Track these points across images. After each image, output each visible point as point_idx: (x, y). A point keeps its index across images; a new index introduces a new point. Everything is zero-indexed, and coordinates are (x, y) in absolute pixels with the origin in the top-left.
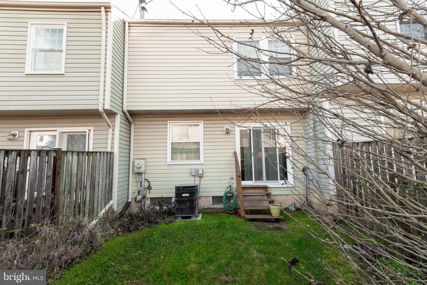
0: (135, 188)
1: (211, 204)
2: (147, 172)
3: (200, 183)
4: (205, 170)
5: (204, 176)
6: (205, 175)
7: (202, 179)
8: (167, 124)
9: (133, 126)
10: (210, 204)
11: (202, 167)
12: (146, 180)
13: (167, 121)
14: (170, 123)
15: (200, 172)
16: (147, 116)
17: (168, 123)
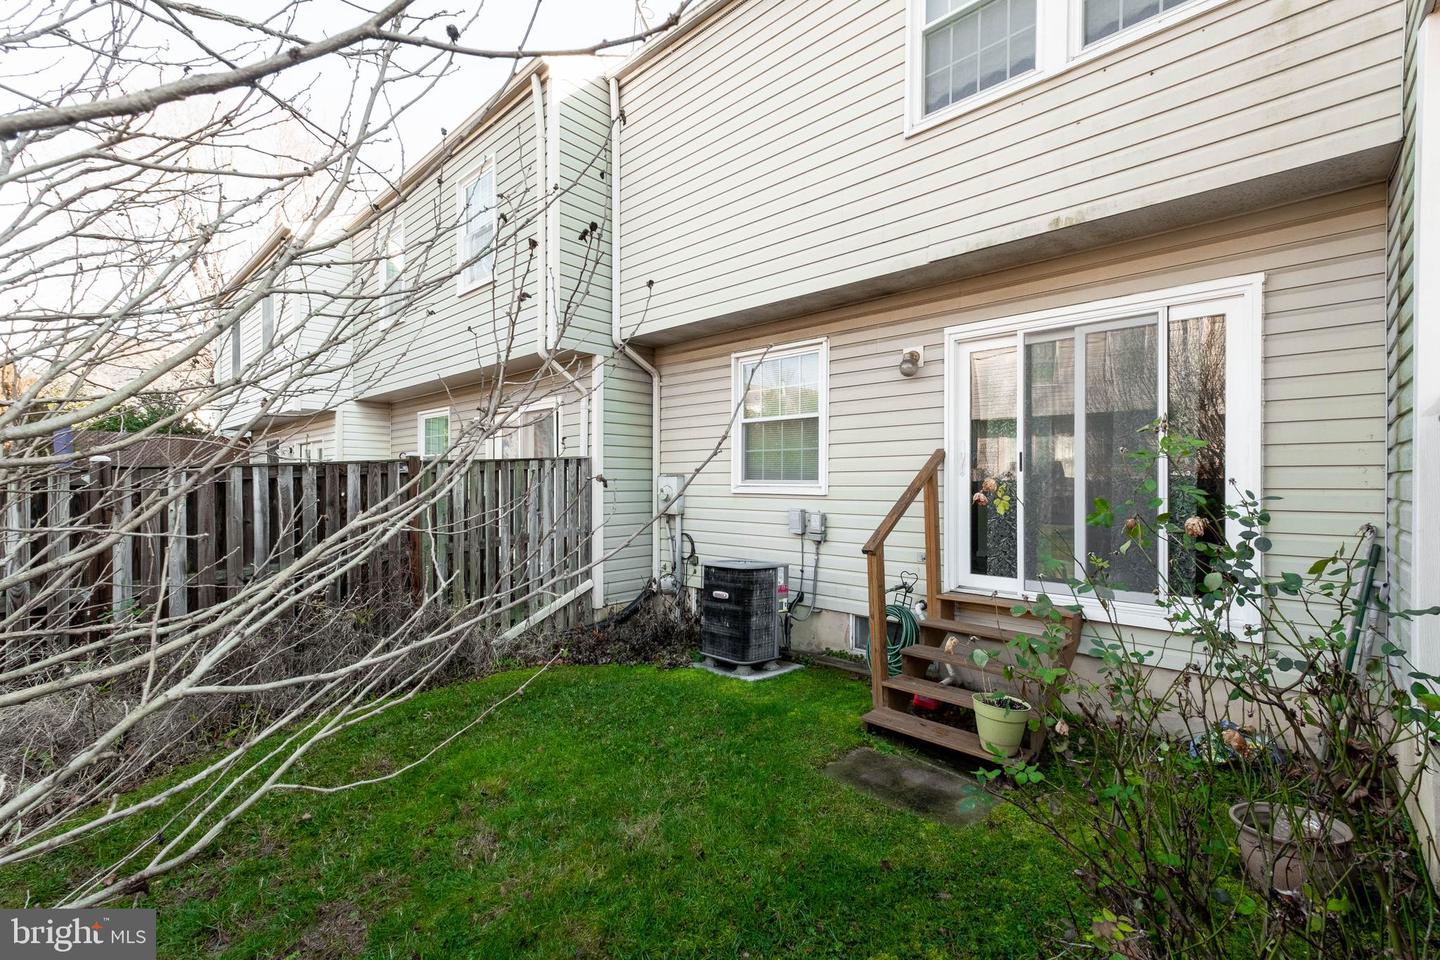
0: (667, 557)
1: (852, 642)
2: (689, 513)
3: (817, 560)
4: (832, 520)
5: (829, 537)
6: (832, 534)
7: (824, 548)
8: (730, 366)
9: (656, 380)
10: (846, 640)
11: (824, 507)
12: (687, 535)
13: (728, 354)
14: (738, 358)
15: (815, 524)
16: (691, 347)
17: (733, 361)
